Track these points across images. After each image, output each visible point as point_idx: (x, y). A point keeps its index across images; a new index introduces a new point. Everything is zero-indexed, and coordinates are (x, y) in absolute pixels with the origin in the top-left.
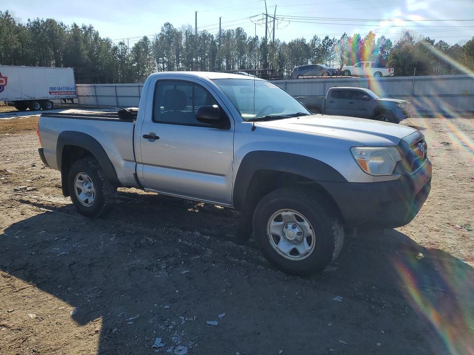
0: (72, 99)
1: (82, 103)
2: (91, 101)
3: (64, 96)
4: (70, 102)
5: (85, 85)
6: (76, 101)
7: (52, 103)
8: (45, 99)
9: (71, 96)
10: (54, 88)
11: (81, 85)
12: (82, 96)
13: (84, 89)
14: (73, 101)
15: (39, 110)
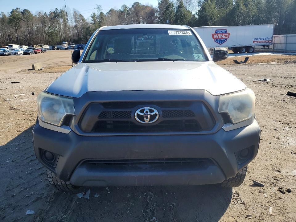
0: (268, 46)
1: (276, 48)
2: (282, 47)
3: (263, 44)
4: (267, 47)
5: (280, 35)
6: (271, 47)
7: (254, 48)
8: (250, 46)
9: (268, 44)
10: (257, 39)
11: (278, 35)
12: (277, 43)
13: (280, 39)
14: (269, 47)
15: (245, 53)
